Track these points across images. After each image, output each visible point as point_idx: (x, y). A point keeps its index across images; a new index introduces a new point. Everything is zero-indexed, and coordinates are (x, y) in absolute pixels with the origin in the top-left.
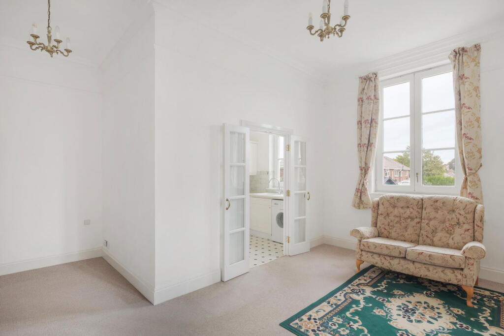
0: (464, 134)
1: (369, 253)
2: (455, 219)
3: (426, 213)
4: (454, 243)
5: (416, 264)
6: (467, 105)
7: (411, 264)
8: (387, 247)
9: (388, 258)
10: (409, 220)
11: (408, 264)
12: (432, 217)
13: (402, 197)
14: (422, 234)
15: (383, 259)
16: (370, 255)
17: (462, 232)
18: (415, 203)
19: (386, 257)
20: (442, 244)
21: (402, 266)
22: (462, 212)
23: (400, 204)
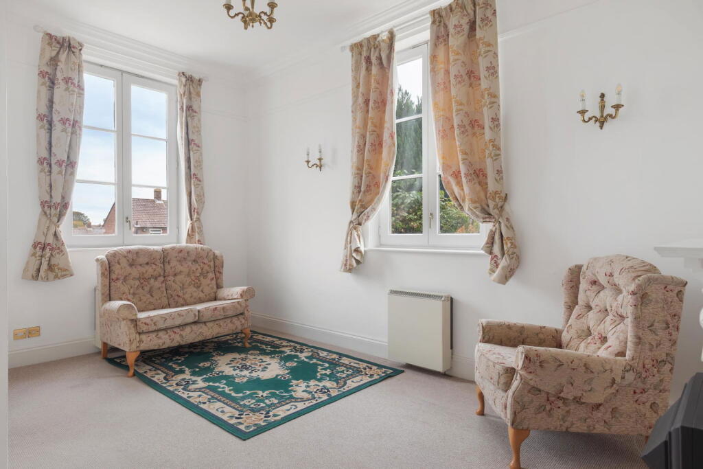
0: (194, 174)
1: (151, 334)
2: (200, 270)
3: (171, 268)
4: (206, 295)
5: (207, 324)
6: (196, 142)
7: (203, 326)
8: (179, 315)
9: (177, 330)
10: (152, 280)
11: (201, 327)
12: (178, 271)
13: (142, 250)
14: (172, 295)
15: (172, 334)
16: (153, 336)
17: (209, 282)
18: (158, 257)
19: (175, 330)
20: (195, 301)
21: (196, 333)
22: (206, 261)
23: (143, 260)
